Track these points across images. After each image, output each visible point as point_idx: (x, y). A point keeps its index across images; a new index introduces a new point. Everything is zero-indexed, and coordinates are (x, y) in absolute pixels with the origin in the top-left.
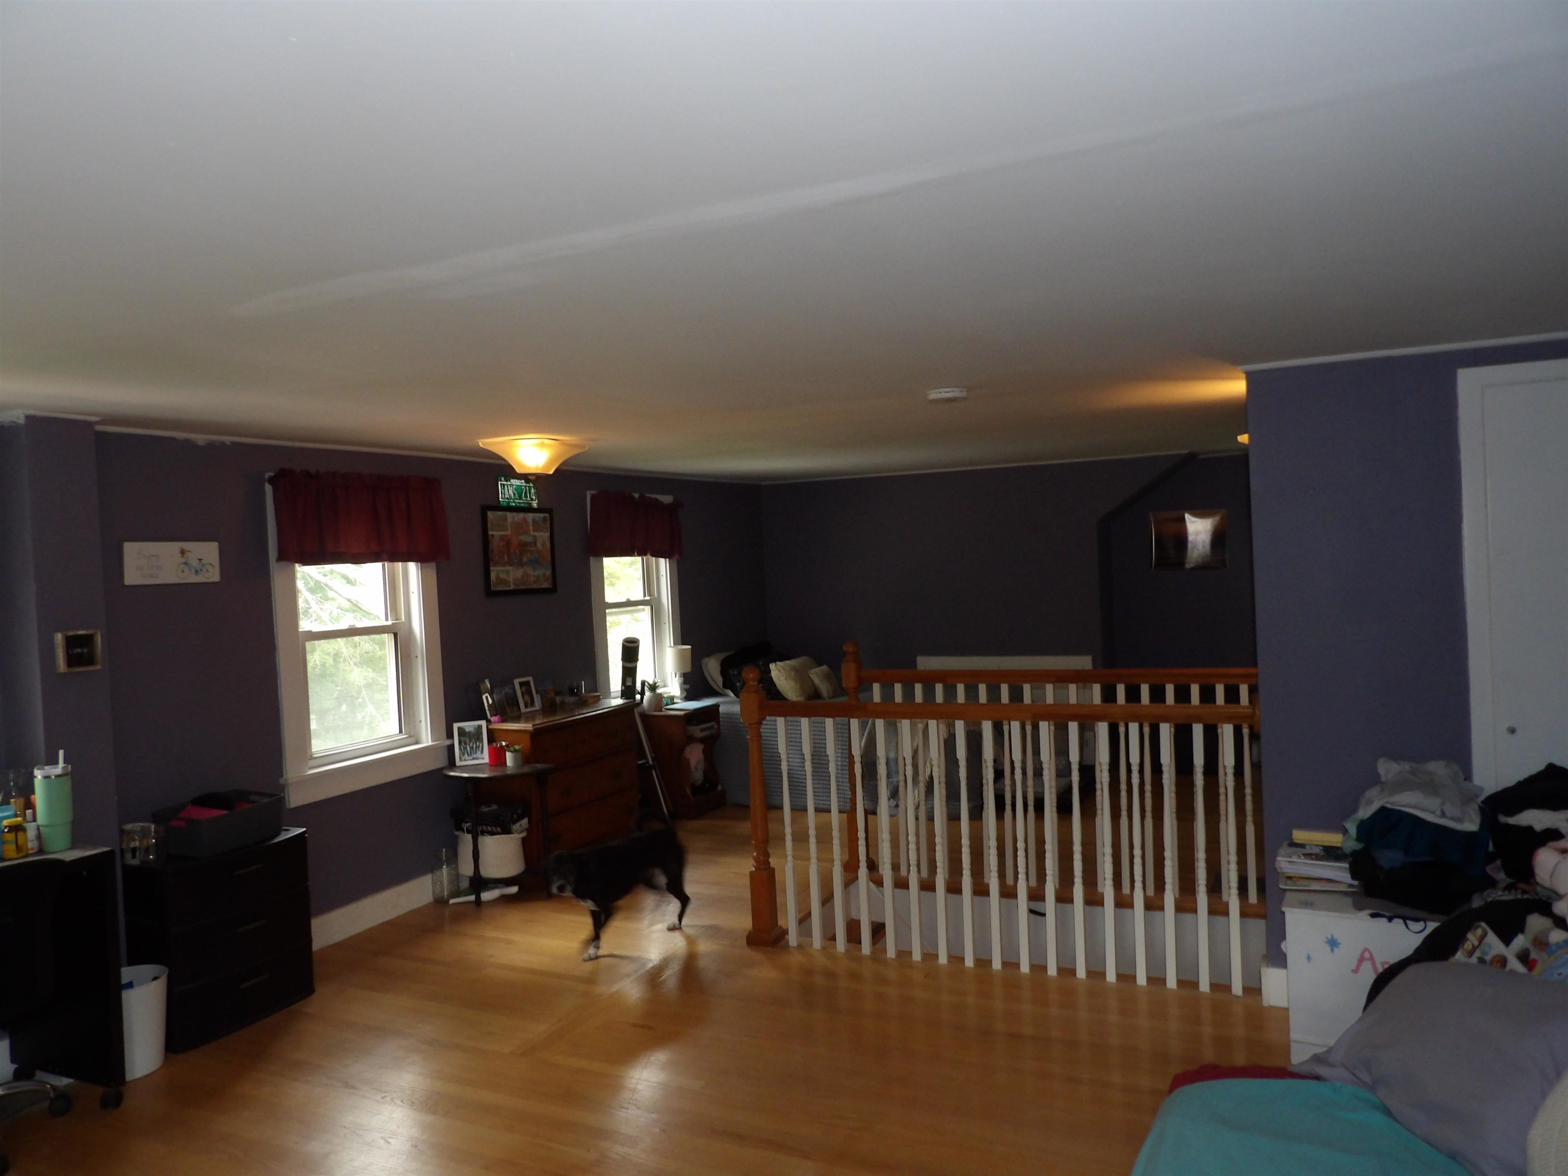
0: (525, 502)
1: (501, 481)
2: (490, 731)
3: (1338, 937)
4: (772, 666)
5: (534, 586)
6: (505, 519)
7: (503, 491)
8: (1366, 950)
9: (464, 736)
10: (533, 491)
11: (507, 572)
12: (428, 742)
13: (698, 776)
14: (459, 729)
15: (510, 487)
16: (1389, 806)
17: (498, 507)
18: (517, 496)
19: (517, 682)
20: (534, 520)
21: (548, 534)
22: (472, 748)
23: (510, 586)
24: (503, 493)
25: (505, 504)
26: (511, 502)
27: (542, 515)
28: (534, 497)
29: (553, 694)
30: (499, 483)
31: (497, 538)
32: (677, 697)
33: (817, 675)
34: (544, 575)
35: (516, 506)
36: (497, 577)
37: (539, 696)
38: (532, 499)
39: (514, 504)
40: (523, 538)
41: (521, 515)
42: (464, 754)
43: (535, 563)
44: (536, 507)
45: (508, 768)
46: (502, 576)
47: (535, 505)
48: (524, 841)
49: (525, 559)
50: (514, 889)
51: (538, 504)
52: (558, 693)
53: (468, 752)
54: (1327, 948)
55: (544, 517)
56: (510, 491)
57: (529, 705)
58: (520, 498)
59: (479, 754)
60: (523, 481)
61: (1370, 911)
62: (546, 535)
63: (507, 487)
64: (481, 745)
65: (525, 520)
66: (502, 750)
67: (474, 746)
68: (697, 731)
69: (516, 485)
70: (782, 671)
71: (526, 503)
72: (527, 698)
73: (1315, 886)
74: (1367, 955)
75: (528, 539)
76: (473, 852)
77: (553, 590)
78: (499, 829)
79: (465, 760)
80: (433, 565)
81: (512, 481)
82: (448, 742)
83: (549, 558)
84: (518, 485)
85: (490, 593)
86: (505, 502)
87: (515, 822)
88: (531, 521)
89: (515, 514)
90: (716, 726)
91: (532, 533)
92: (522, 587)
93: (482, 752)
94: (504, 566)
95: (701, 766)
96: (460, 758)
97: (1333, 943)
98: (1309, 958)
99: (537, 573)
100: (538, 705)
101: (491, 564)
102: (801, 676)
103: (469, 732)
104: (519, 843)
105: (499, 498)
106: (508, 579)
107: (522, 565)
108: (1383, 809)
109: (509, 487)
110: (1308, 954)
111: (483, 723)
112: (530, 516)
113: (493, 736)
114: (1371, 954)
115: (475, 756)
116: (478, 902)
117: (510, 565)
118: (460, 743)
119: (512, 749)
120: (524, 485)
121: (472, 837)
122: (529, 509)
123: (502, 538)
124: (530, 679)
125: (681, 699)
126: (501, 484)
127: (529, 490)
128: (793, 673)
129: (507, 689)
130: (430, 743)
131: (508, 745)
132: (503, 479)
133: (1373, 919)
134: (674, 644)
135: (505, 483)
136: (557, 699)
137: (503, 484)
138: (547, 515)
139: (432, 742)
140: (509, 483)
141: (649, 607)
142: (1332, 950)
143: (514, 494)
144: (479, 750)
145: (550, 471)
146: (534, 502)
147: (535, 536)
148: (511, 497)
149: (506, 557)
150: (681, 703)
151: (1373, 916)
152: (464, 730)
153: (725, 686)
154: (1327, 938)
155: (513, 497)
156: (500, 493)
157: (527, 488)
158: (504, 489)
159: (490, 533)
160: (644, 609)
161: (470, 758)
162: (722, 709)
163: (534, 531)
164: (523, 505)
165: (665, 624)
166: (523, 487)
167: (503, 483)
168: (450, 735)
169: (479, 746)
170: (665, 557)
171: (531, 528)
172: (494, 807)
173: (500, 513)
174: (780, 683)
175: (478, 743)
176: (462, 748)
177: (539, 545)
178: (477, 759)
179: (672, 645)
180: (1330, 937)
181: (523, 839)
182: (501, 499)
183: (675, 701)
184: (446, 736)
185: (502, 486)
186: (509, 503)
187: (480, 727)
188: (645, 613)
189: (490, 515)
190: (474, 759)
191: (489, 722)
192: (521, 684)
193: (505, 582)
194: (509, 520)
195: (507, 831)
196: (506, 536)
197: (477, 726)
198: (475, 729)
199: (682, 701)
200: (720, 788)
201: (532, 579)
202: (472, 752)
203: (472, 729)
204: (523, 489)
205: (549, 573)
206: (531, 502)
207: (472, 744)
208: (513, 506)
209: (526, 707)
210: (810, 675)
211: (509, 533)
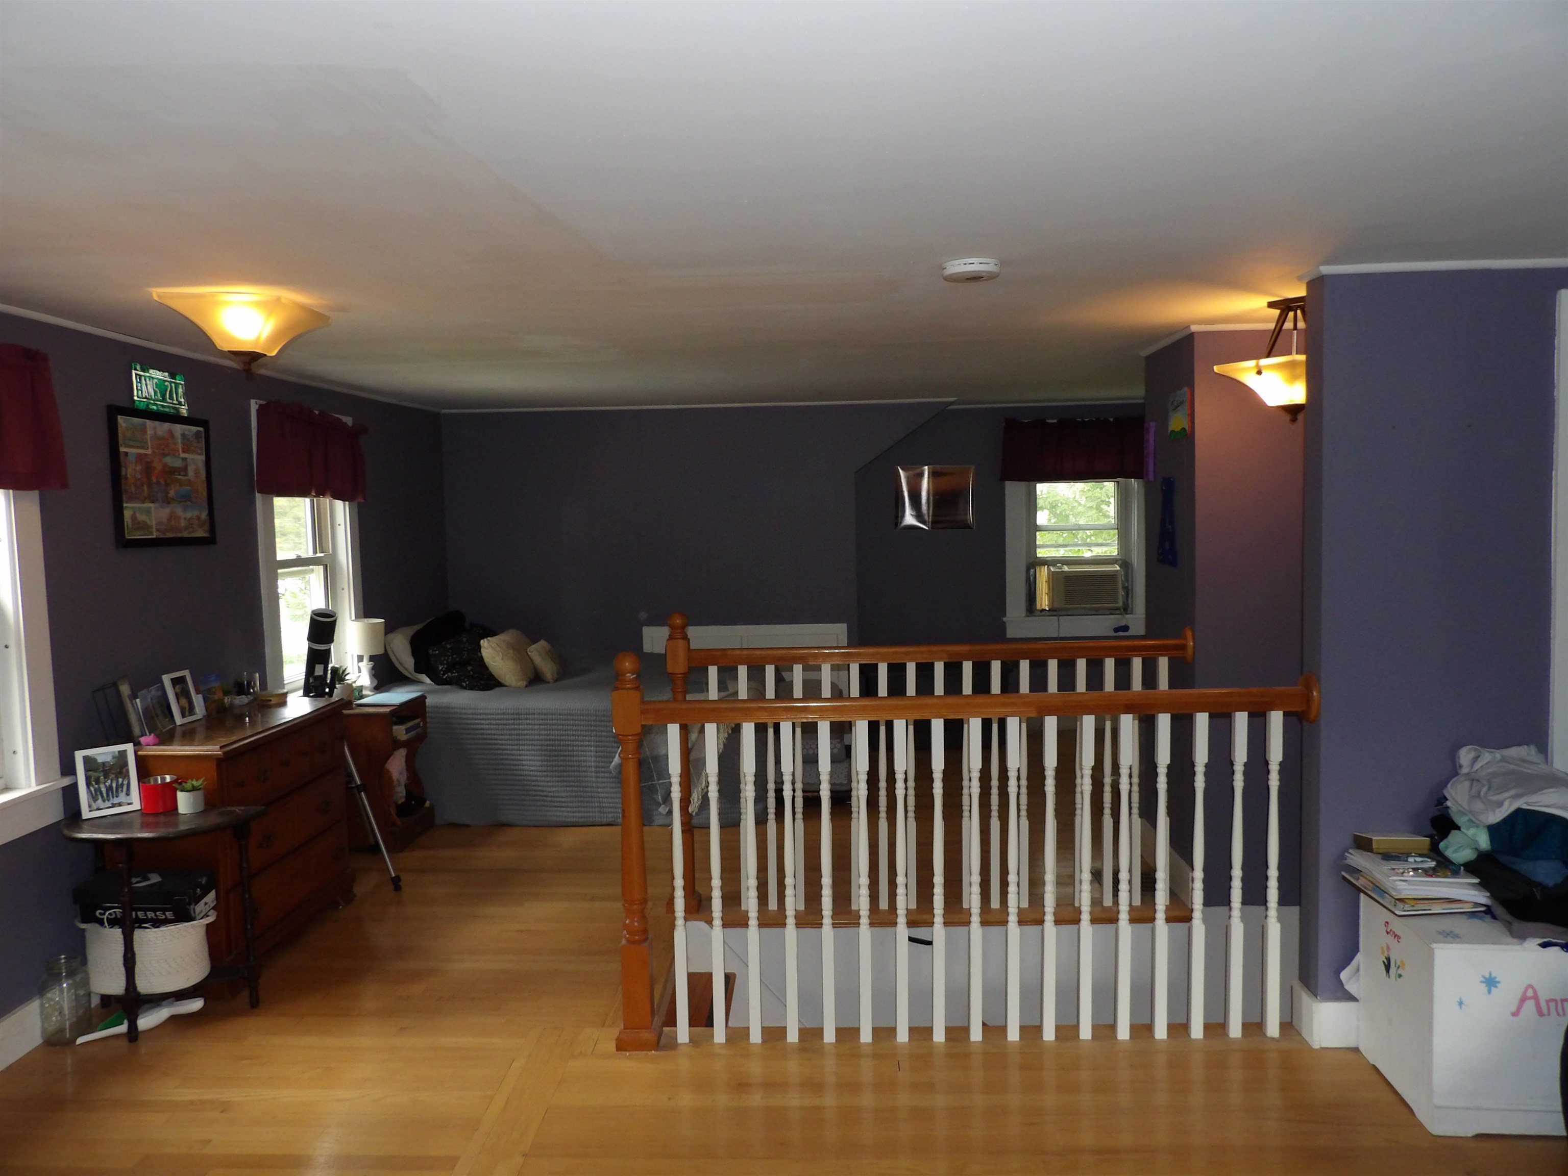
0: (171, 405)
1: (136, 369)
2: (140, 760)
3: (1498, 975)
4: (484, 643)
5: (185, 534)
6: (144, 430)
7: (139, 385)
8: (1530, 986)
9: (95, 770)
10: (180, 390)
11: (148, 512)
12: (30, 786)
13: (400, 793)
14: (86, 759)
15: (150, 380)
16: (1525, 807)
17: (134, 411)
18: (159, 395)
19: (166, 679)
20: (183, 435)
21: (203, 457)
22: (109, 789)
23: (151, 533)
24: (139, 388)
25: (142, 406)
26: (151, 403)
27: (195, 429)
28: (182, 400)
29: (221, 695)
30: (134, 372)
31: (132, 458)
32: (366, 688)
33: (538, 652)
34: (199, 518)
35: (158, 410)
36: (134, 518)
37: (200, 696)
38: (180, 403)
39: (155, 407)
40: (170, 461)
41: (167, 425)
42: (95, 800)
43: (186, 499)
44: (186, 415)
45: (181, 818)
46: (141, 517)
47: (184, 411)
48: (210, 930)
49: (172, 493)
50: (196, 1005)
51: (188, 410)
52: (226, 693)
53: (102, 797)
54: (1483, 988)
55: (198, 432)
56: (149, 387)
57: (187, 713)
58: (164, 400)
59: (122, 797)
60: (167, 374)
61: (1541, 941)
62: (200, 458)
63: (145, 380)
64: (125, 782)
65: (171, 433)
66: (170, 791)
67: (114, 785)
68: (400, 732)
69: (157, 379)
70: (498, 649)
71: (172, 407)
72: (184, 702)
73: (1437, 909)
74: (1530, 993)
75: (176, 463)
76: (125, 956)
77: (210, 541)
78: (169, 915)
79: (99, 809)
80: (34, 495)
81: (151, 371)
82: (66, 781)
83: (205, 493)
84: (161, 379)
85: (124, 544)
86: (142, 403)
87: (197, 901)
88: (179, 437)
89: (157, 423)
90: (421, 724)
91: (183, 455)
92: (169, 535)
93: (128, 794)
94: (143, 503)
95: (403, 779)
96: (90, 806)
97: (1491, 982)
98: (1461, 1003)
99: (189, 515)
100: (200, 710)
101: (124, 498)
102: (519, 654)
103: (104, 764)
104: (202, 932)
105: (133, 396)
106: (149, 523)
107: (168, 501)
108: (1519, 813)
109: (147, 379)
110: (1460, 999)
111: (129, 748)
112: (178, 429)
113: (145, 767)
114: (1535, 992)
115: (116, 801)
116: (133, 1034)
117: (153, 502)
118: (88, 784)
119: (188, 785)
120: (169, 379)
121: (123, 933)
122: (175, 418)
123: (140, 458)
124: (186, 673)
125: (371, 691)
126: (136, 374)
127: (175, 388)
128: (511, 651)
129: (154, 691)
130: (34, 787)
131: (177, 779)
132: (138, 367)
133: (1545, 949)
134: (356, 617)
135: (142, 373)
136: (226, 700)
137: (139, 375)
138: (201, 429)
139: (38, 784)
140: (148, 374)
141: (321, 567)
142: (1489, 992)
143: (155, 392)
144: (122, 791)
145: (271, 350)
146: (183, 407)
147: (185, 459)
148: (151, 396)
149: (145, 487)
150: (373, 695)
151: (1544, 945)
152: (95, 760)
153: (418, 670)
154: (1484, 977)
155: (153, 397)
156: (135, 387)
157: (173, 385)
158: (140, 382)
159: (122, 449)
160: (313, 570)
161: (109, 804)
162: (429, 701)
163: (184, 452)
164: (167, 410)
165: (343, 589)
166: (166, 383)
167: (139, 373)
168: (68, 768)
169: (122, 784)
170: (343, 500)
171: (180, 446)
172: (155, 878)
173: (136, 420)
174: (495, 664)
175: (120, 780)
176: (92, 789)
177: (191, 473)
178: (120, 805)
179: (353, 618)
180: (1487, 976)
181: (209, 926)
182: (136, 398)
183: (365, 692)
184: (60, 773)
185: (138, 377)
186: (147, 405)
187: (123, 754)
188: (316, 575)
189: (122, 421)
190: (113, 806)
191: (137, 744)
192: (175, 682)
193: (143, 526)
194: (150, 432)
195: (184, 916)
196: (146, 455)
197: (117, 753)
198: (114, 757)
199: (373, 693)
200: (427, 804)
201: (183, 523)
202: (110, 794)
203: (108, 759)
204: (167, 386)
205: (204, 515)
206: (178, 406)
207: (109, 781)
208: (154, 409)
209: (183, 716)
210: (529, 653)
211: (149, 452)
